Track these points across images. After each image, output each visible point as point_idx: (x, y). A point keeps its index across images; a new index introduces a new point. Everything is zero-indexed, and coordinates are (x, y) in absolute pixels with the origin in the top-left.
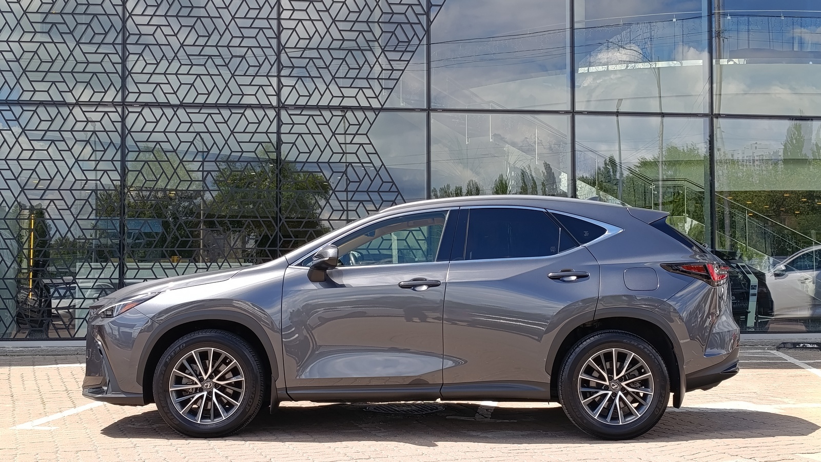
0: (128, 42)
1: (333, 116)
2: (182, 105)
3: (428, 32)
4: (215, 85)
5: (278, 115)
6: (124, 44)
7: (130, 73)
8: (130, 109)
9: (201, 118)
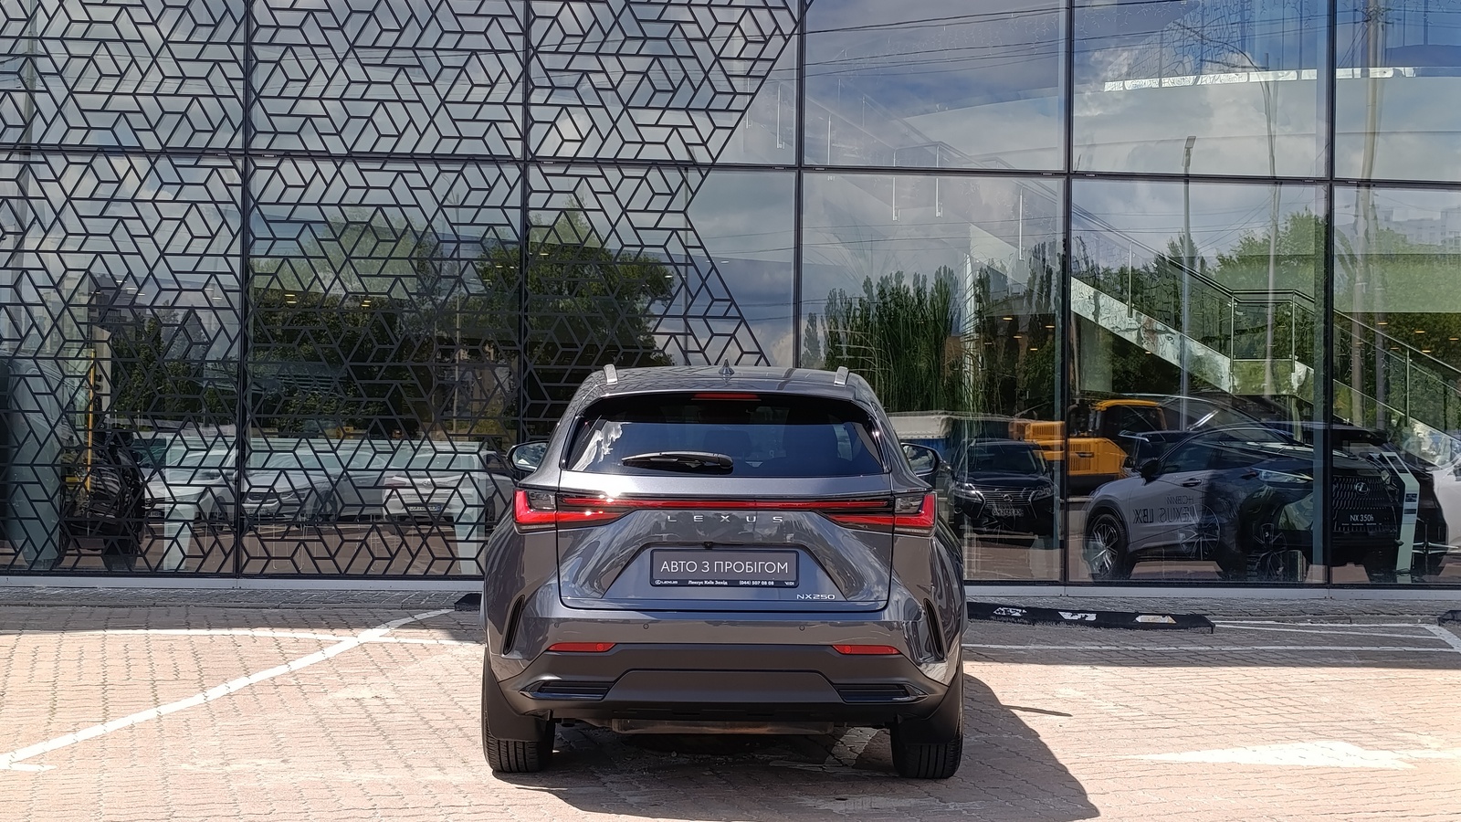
0: (255, 40)
1: (624, 177)
2: (352, 156)
3: (800, 23)
4: (411, 120)
5: (524, 176)
6: (248, 44)
7: (258, 97)
8: (259, 163)
9: (385, 178)
